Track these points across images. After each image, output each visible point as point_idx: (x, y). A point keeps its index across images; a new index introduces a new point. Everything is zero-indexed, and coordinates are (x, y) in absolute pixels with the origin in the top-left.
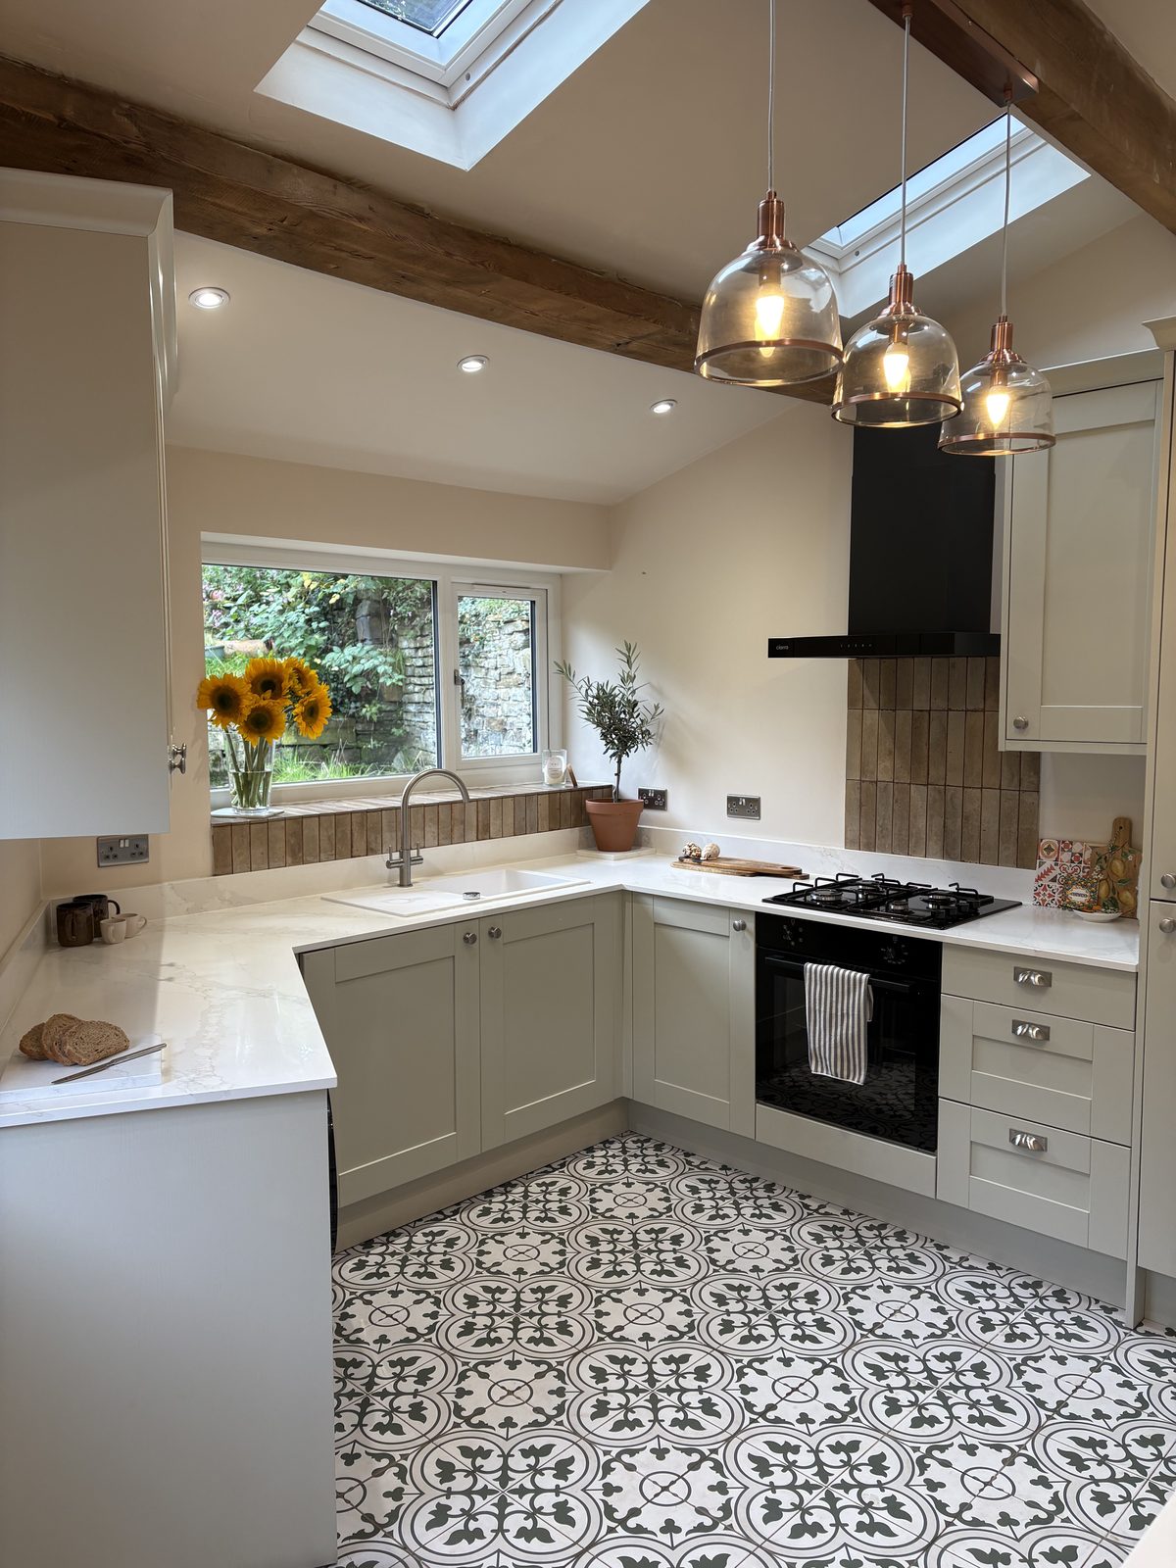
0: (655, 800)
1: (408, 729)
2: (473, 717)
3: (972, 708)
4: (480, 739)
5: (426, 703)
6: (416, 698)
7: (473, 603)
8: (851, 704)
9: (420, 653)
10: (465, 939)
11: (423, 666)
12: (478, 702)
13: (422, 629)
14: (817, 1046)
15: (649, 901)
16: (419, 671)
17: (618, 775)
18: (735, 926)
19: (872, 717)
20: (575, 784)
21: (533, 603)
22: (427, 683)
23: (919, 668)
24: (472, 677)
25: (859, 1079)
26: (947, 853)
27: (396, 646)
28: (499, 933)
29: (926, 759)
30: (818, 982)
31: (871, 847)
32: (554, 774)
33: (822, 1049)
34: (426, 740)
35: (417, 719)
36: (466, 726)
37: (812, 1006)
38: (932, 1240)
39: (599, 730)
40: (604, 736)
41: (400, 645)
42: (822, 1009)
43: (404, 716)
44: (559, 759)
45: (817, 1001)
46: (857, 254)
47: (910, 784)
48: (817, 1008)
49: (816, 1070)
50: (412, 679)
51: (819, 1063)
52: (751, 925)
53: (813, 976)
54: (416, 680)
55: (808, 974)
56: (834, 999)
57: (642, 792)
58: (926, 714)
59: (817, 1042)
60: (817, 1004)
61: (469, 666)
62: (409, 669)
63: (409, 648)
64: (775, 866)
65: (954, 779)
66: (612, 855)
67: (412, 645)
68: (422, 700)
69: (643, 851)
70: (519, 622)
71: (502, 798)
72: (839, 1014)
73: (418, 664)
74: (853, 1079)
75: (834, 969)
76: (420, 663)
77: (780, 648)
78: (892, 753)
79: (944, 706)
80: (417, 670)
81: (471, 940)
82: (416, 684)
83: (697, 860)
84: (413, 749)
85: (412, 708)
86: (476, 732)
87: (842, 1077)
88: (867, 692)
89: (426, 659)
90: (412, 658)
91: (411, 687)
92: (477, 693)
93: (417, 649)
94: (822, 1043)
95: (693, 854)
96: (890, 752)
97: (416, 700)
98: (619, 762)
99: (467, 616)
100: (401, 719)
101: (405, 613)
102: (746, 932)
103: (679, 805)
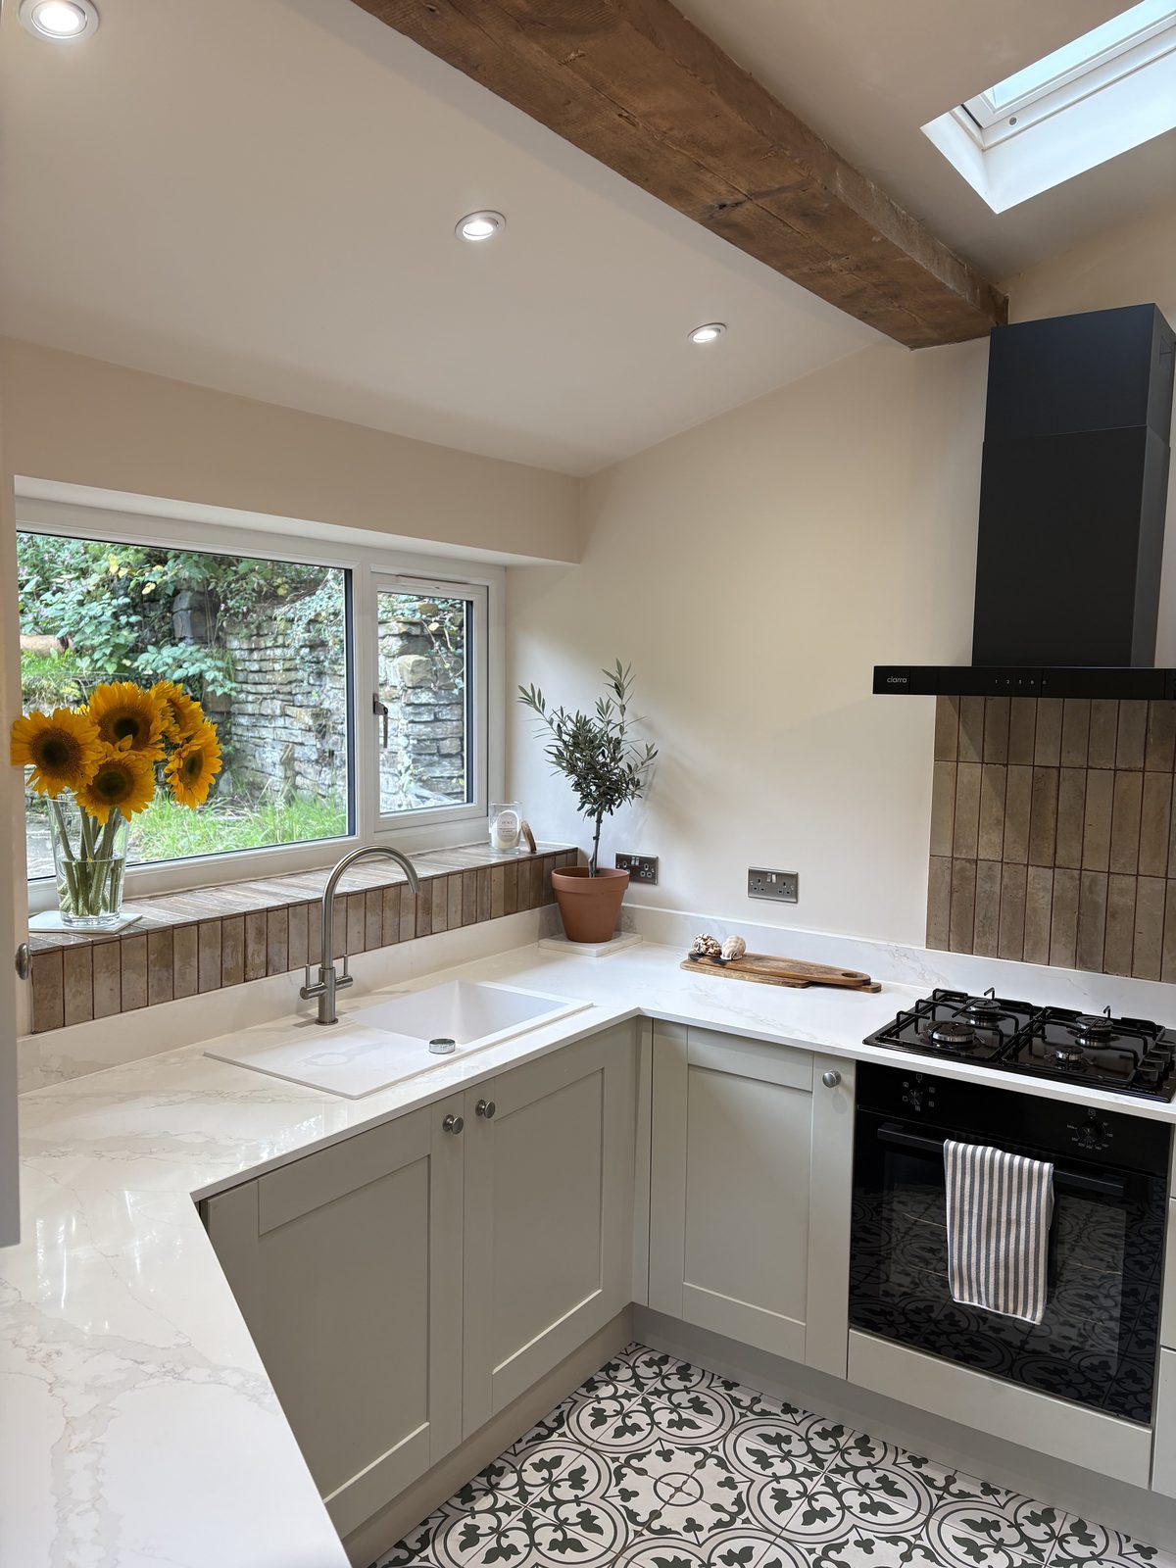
0: (642, 870)
1: (238, 745)
2: (327, 735)
3: (1124, 767)
4: (337, 762)
5: (263, 715)
6: (250, 708)
7: (329, 598)
8: (940, 753)
9: (255, 656)
10: (446, 1124)
11: (260, 671)
12: (335, 717)
13: (259, 627)
14: (965, 1263)
15: (682, 1033)
16: (257, 677)
17: (596, 838)
18: (824, 1079)
19: (971, 773)
20: (533, 848)
21: (470, 603)
22: (265, 691)
23: (1047, 711)
24: (328, 688)
25: (1033, 1315)
26: (1082, 960)
27: (224, 647)
28: (492, 1109)
29: (1053, 832)
30: (968, 1171)
31: (967, 946)
32: (507, 836)
33: (973, 1269)
34: (262, 759)
35: (250, 734)
36: (319, 746)
37: (957, 1205)
38: (1128, 1539)
39: (574, 778)
40: (577, 786)
41: (228, 645)
42: (975, 1210)
43: (233, 729)
44: (514, 816)
45: (967, 1199)
46: (1013, 121)
47: (1027, 865)
48: (966, 1208)
49: (962, 1298)
50: (244, 686)
51: (966, 1287)
52: (849, 1078)
53: (959, 1161)
54: (249, 688)
55: (950, 1159)
56: (995, 1197)
57: (622, 860)
58: (1055, 771)
59: (965, 1257)
60: (966, 1203)
61: (325, 674)
62: (241, 674)
63: (241, 649)
64: (831, 970)
65: (1096, 862)
66: (592, 949)
67: (245, 646)
68: (257, 712)
69: (626, 939)
70: (393, 624)
71: (448, 875)
72: (1004, 1219)
73: (252, 669)
74: (1024, 1315)
75: (993, 1153)
76: (255, 667)
77: (888, 680)
78: (1001, 823)
79: (1081, 761)
80: (251, 676)
81: (453, 1127)
82: (249, 692)
83: (716, 958)
84: (244, 769)
85: (244, 720)
86: (332, 753)
87: (1006, 1310)
88: (964, 739)
89: (262, 663)
90: (244, 661)
91: (242, 696)
92: (333, 706)
93: (251, 650)
94: (974, 1259)
95: (711, 950)
96: (998, 821)
97: (250, 711)
98: (599, 821)
99: (324, 614)
100: (229, 733)
101: (239, 608)
102: (839, 1088)
103: (674, 877)
